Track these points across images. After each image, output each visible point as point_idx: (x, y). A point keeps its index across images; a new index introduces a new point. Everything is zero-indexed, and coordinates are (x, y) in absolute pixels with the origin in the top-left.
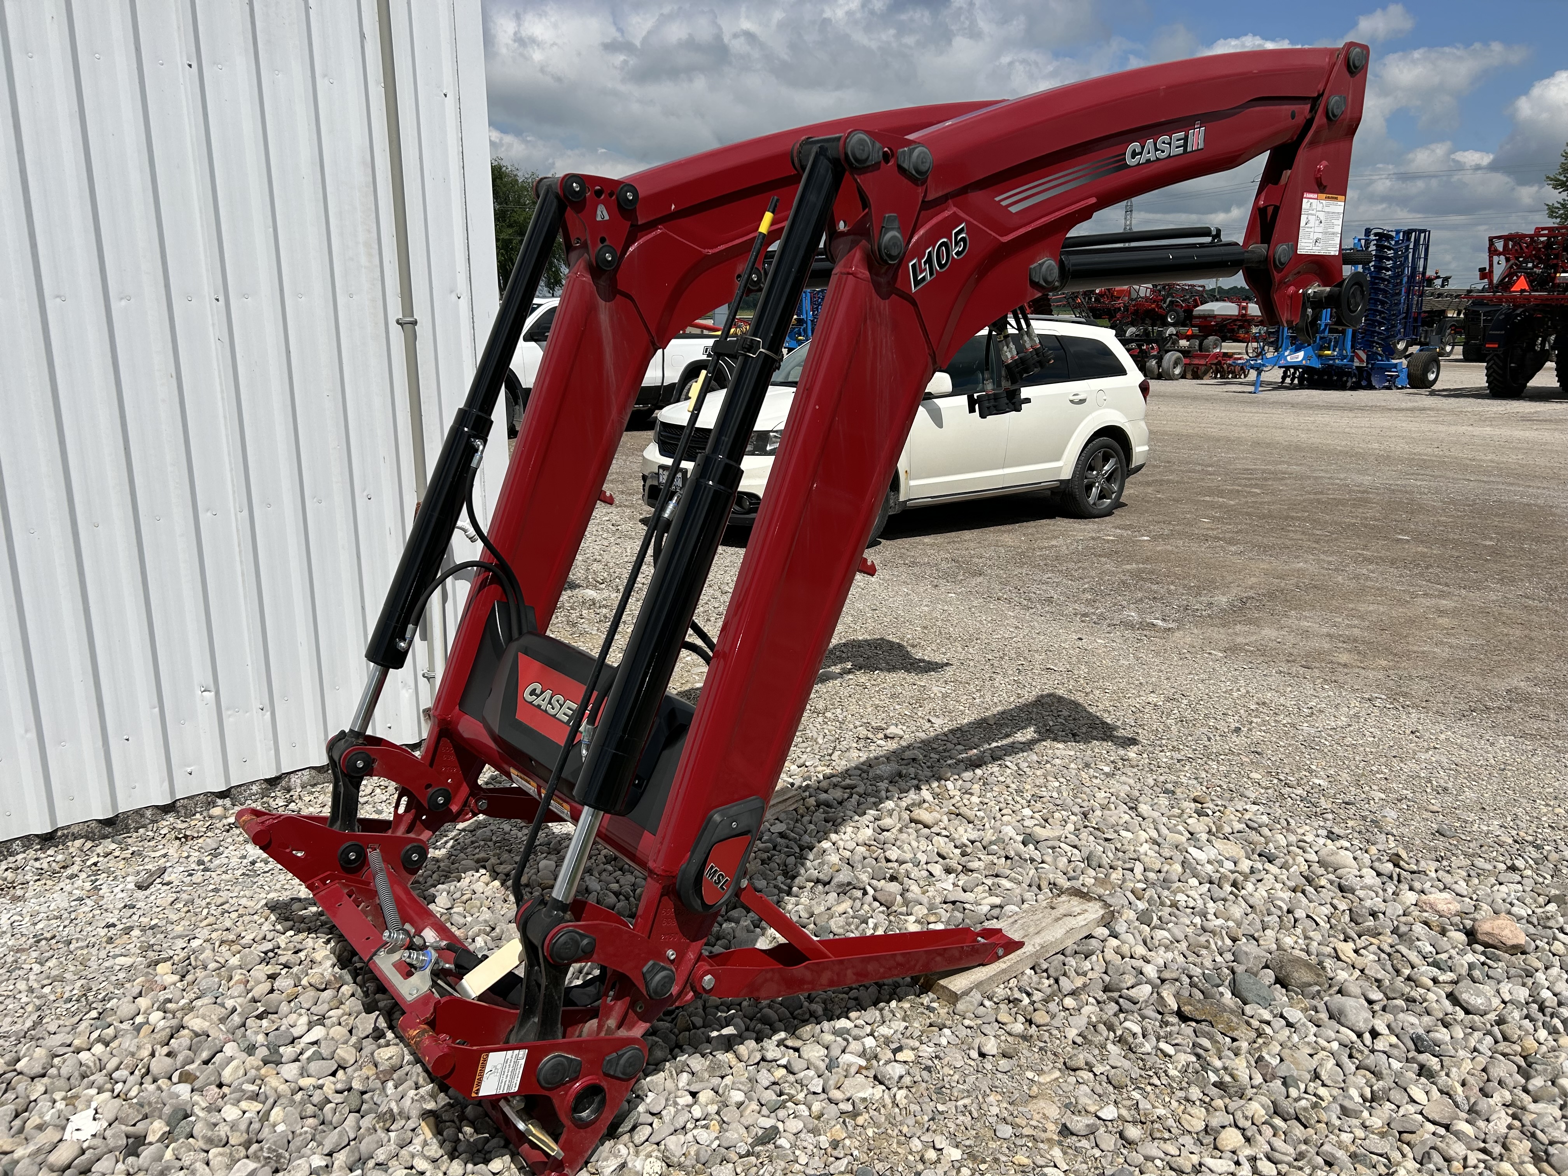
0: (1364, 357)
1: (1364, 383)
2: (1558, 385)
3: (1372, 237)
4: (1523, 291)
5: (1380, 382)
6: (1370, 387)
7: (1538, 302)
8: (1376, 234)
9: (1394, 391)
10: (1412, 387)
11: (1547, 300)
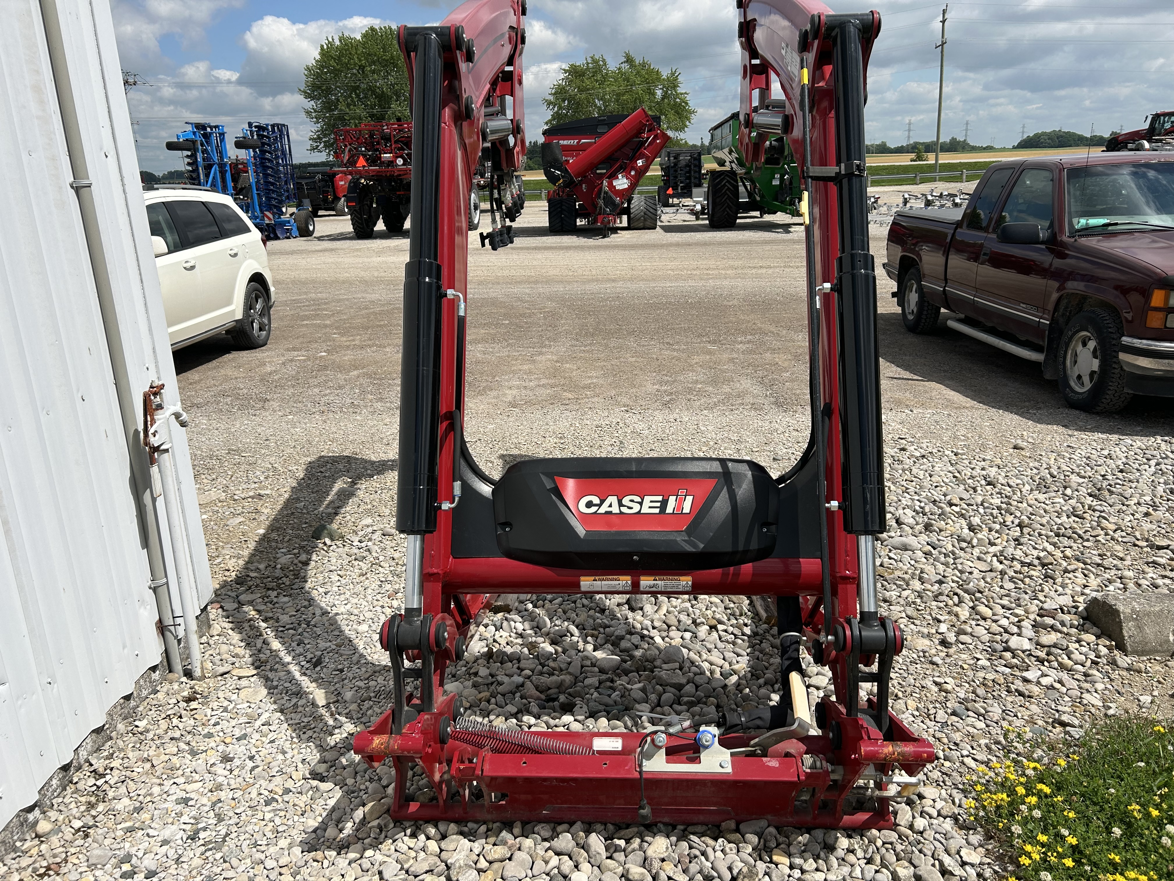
0: (271, 216)
1: (272, 236)
2: (385, 228)
3: (254, 129)
4: (364, 166)
5: (282, 234)
6: (277, 238)
7: (374, 174)
8: (256, 127)
9: (292, 239)
10: (301, 236)
11: (379, 172)
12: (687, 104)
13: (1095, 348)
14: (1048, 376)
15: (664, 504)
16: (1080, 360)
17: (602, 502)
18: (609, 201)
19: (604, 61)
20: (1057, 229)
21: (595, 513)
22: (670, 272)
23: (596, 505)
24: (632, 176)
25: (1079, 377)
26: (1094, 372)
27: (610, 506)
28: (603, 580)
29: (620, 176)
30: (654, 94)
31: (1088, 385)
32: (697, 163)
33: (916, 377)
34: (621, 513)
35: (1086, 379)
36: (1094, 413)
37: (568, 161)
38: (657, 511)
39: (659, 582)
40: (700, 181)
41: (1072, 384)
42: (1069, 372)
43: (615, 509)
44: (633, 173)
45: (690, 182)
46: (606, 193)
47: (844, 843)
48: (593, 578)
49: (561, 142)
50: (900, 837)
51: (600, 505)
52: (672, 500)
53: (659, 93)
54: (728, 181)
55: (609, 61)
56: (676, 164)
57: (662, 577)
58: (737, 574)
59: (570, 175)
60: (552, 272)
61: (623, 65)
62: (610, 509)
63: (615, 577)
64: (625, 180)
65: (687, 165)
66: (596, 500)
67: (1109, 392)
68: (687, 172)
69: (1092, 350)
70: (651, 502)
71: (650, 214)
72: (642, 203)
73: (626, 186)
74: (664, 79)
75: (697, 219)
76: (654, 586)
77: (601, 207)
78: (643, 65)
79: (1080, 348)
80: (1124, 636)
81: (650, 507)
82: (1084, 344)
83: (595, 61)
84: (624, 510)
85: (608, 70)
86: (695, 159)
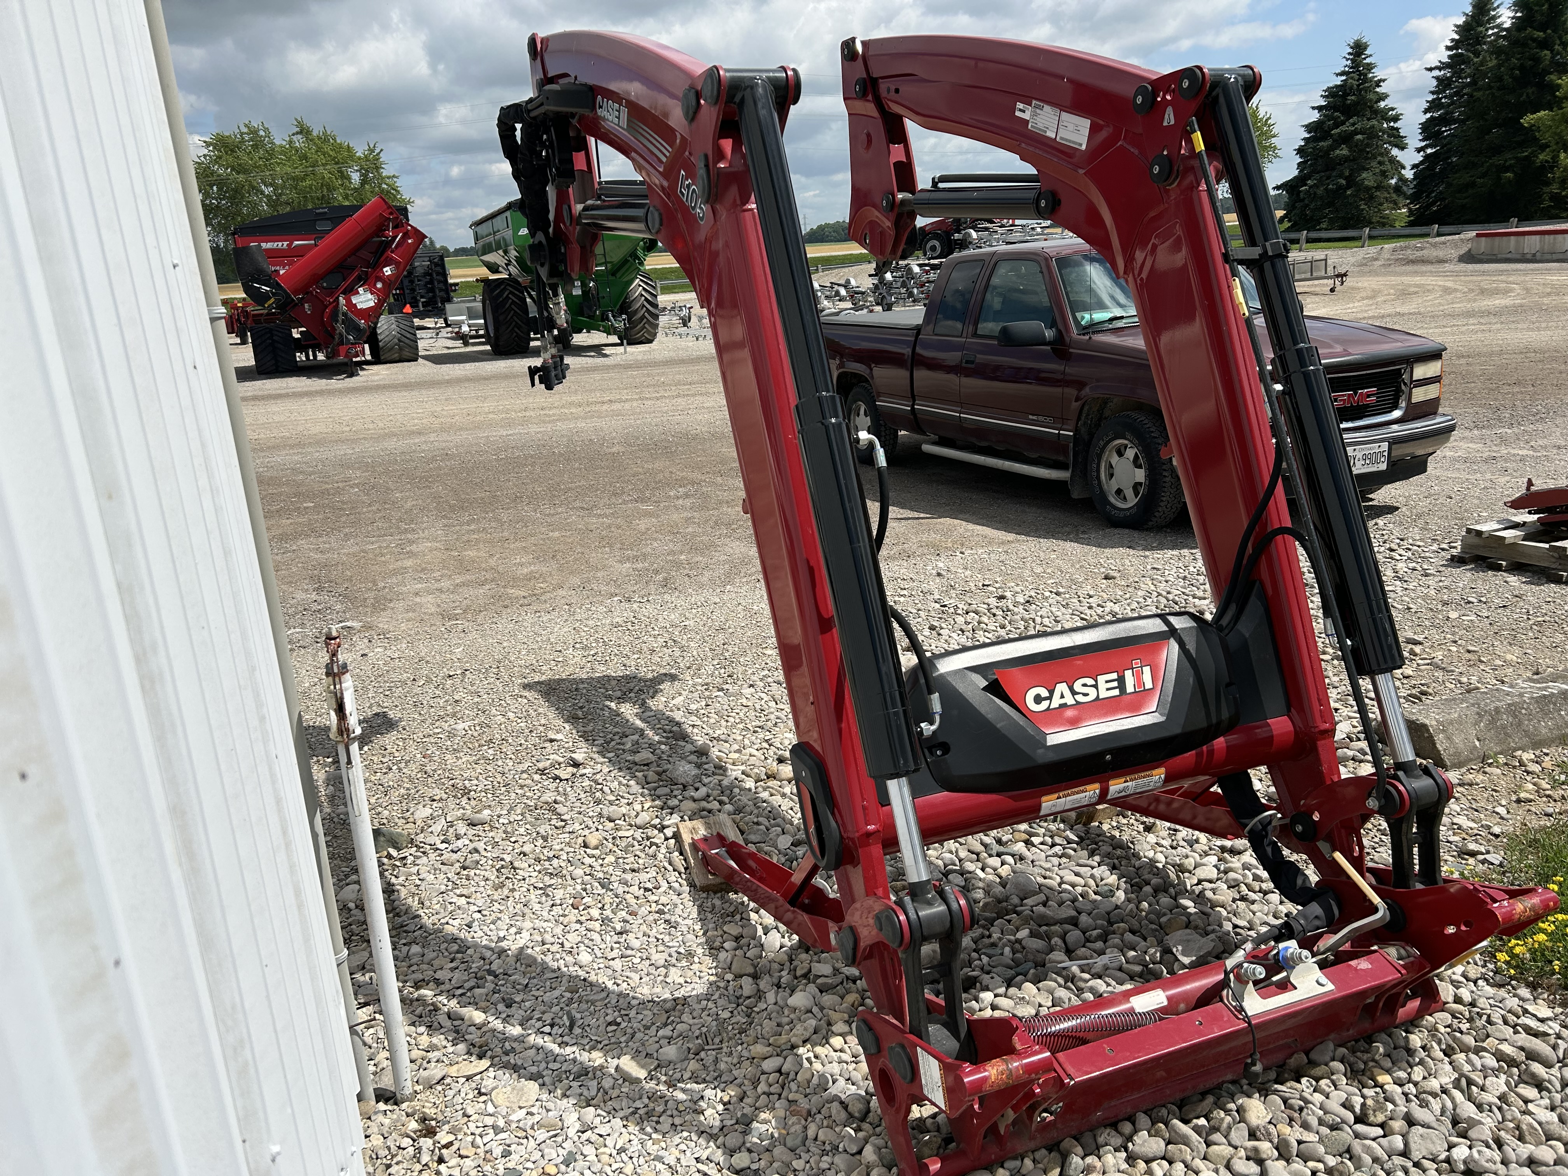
12: (398, 192)
13: (1136, 457)
14: (1075, 495)
15: (1121, 681)
16: (1117, 472)
17: (1051, 692)
18: (351, 326)
19: (266, 130)
20: (1061, 327)
21: (1048, 709)
22: (491, 416)
23: (1045, 699)
24: (379, 290)
25: (1119, 492)
26: (1141, 484)
27: (1062, 697)
28: (1069, 795)
29: (361, 290)
30: (349, 178)
31: (1132, 501)
32: (438, 269)
33: (922, 515)
34: (1078, 703)
35: (1129, 493)
36: (1147, 530)
37: (277, 271)
38: (1116, 692)
39: (1129, 784)
40: (448, 293)
41: (1112, 500)
42: (1105, 487)
43: (1069, 700)
44: (379, 285)
45: (434, 296)
46: (345, 314)
47: (1416, 1040)
48: (1056, 795)
49: (264, 245)
50: (1454, 1017)
51: (1050, 698)
52: (1128, 674)
53: (356, 177)
54: (511, 293)
55: (274, 132)
56: (410, 273)
57: (1133, 777)
58: (1211, 752)
59: (285, 291)
60: (315, 430)
61: (295, 138)
62: (1063, 701)
63: (1081, 788)
64: (369, 296)
65: (426, 274)
66: (1044, 693)
67: (1162, 504)
68: (427, 283)
69: (1132, 459)
70: (1107, 682)
71: (407, 341)
72: (394, 326)
73: (372, 304)
74: (359, 158)
75: (466, 344)
76: (1124, 790)
77: (341, 335)
78: (325, 138)
79: (1115, 459)
80: (1439, 751)
81: (1108, 689)
82: (1120, 454)
83: (254, 132)
84: (1080, 698)
85: (273, 143)
86: (436, 265)
